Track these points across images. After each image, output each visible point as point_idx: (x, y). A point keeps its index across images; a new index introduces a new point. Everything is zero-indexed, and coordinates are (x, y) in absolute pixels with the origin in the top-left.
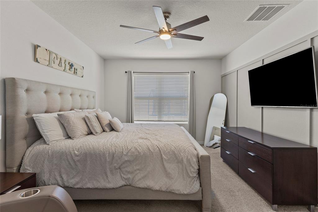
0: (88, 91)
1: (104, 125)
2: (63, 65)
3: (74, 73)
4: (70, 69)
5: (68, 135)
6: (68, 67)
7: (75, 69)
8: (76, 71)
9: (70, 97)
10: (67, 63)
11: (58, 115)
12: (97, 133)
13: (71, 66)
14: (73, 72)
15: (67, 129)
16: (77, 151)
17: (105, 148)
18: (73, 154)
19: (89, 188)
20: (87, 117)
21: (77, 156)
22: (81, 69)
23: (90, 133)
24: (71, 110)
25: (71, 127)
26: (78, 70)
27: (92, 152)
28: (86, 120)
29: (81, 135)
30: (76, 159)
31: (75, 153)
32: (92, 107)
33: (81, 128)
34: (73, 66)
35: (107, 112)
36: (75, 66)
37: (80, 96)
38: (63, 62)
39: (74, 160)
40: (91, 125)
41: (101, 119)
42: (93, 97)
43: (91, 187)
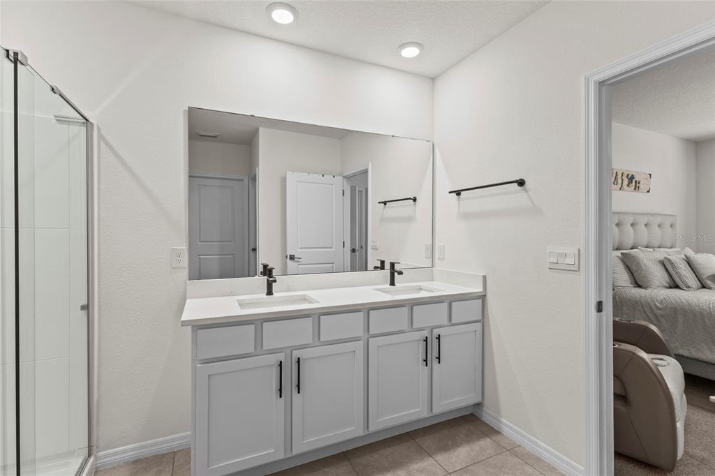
0: (660, 215)
1: (705, 277)
2: (620, 181)
3: (635, 189)
4: (629, 184)
5: (637, 283)
6: (626, 181)
7: (636, 181)
8: (638, 185)
9: (631, 229)
10: (625, 178)
11: (621, 253)
12: (689, 287)
13: (631, 178)
14: (634, 187)
15: (635, 275)
16: (660, 304)
17: (711, 307)
18: (653, 307)
19: (683, 356)
20: (669, 260)
21: (660, 309)
22: (646, 179)
23: (674, 286)
24: (632, 249)
25: (643, 272)
26: (641, 183)
27: (686, 308)
28: (665, 265)
29: (659, 286)
30: (658, 312)
31: (656, 305)
32: (669, 244)
33: (657, 275)
34: (634, 178)
35: (711, 255)
36: (637, 178)
37: (646, 225)
38: (619, 176)
39: (655, 315)
40: (677, 273)
41: (697, 266)
42: (671, 226)
43: (685, 354)
